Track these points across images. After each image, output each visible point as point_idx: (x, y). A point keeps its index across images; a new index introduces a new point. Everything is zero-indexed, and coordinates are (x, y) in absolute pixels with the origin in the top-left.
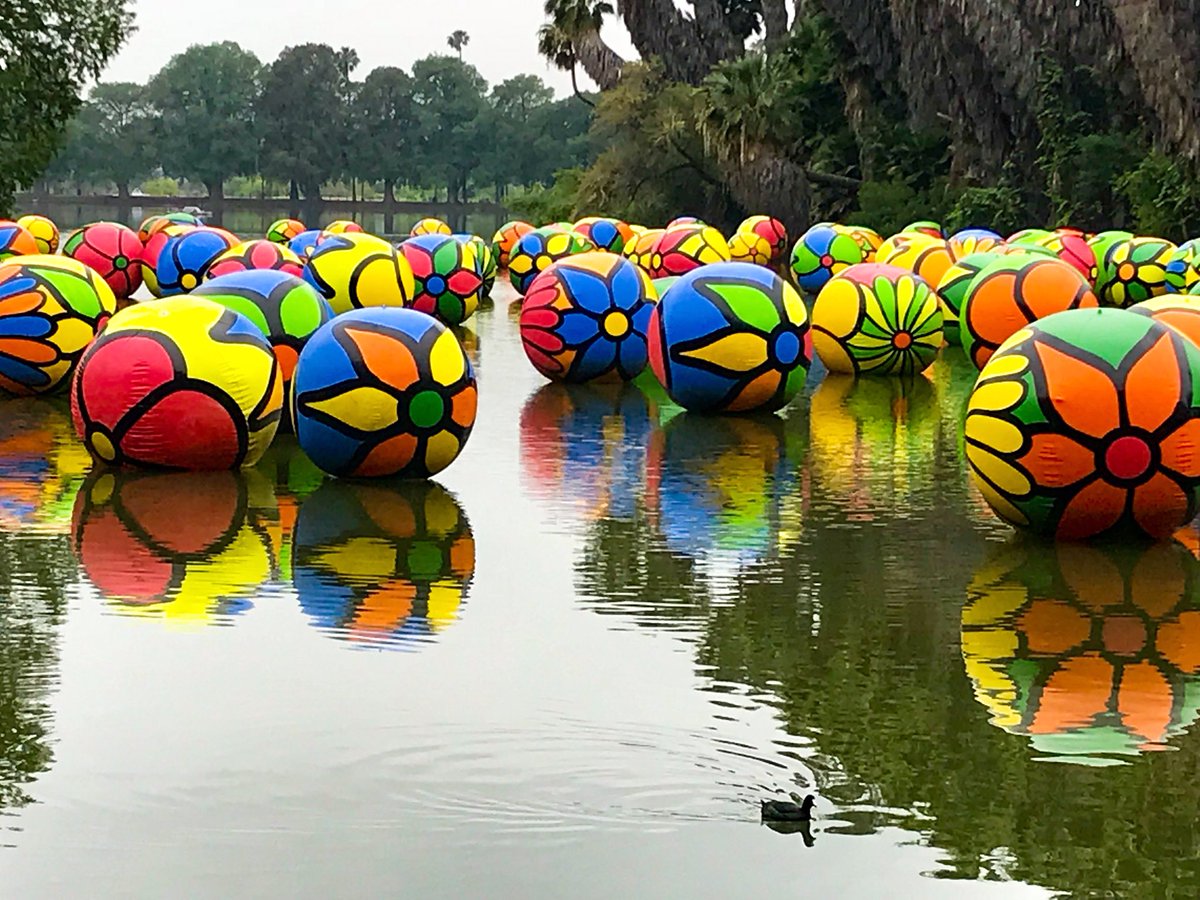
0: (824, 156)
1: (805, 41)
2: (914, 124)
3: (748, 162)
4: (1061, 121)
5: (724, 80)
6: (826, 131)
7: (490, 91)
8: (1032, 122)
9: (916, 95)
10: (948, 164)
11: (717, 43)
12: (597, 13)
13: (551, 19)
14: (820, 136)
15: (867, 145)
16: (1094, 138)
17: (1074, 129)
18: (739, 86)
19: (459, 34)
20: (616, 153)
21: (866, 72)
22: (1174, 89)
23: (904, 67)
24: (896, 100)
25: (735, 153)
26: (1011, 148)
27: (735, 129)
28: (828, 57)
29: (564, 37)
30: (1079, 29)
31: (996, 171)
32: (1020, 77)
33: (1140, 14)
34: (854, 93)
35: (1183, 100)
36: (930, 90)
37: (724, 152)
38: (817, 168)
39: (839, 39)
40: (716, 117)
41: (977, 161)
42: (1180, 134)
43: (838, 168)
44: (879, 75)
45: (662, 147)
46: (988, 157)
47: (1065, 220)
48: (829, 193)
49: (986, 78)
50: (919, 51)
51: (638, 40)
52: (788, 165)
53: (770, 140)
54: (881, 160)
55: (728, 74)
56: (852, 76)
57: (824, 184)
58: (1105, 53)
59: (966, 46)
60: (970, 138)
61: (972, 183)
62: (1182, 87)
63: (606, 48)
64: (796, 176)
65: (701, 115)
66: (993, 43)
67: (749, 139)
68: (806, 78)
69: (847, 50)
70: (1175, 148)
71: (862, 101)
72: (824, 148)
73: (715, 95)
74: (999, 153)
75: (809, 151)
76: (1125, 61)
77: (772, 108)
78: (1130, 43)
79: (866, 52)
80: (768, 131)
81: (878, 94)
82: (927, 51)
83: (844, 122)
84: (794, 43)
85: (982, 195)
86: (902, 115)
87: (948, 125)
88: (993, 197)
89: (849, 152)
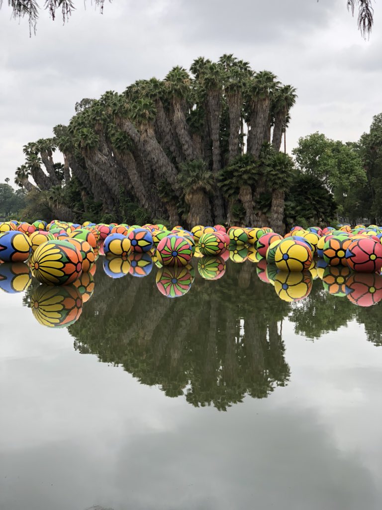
0: (77, 207)
1: (73, 182)
2: (95, 200)
3: (59, 208)
4: (124, 200)
5: (53, 190)
6: (77, 201)
7: (15, 192)
8: (119, 201)
9: (96, 194)
10: (102, 209)
11: (55, 182)
12: (27, 175)
13: (17, 176)
14: (76, 202)
15: (86, 205)
16: (131, 204)
17: (127, 201)
18: (56, 191)
19: (7, 179)
20: (31, 206)
21: (85, 189)
22: (142, 194)
23: (93, 188)
24: (92, 195)
25: (56, 206)
26: (114, 205)
27: (55, 201)
28: (77, 185)
29: (20, 180)
30: (123, 180)
31: (112, 210)
32: (115, 191)
33: (135, 177)
34: (83, 193)
35: (144, 196)
36: (98, 193)
37: (53, 206)
38: (75, 210)
39: (79, 181)
40: (51, 198)
41: (108, 208)
42: (144, 203)
43: (80, 210)
44: (88, 189)
45: (41, 205)
46: (110, 208)
47: (125, 221)
48: (78, 215)
49: (109, 190)
50: (96, 185)
51: (36, 181)
52: (68, 209)
53: (63, 203)
54: (88, 208)
55: (54, 189)
56: (82, 189)
57: (77, 213)
58: (128, 185)
59: (104, 183)
60: (106, 203)
61: (107, 213)
62: (144, 193)
63: (29, 183)
64: (69, 211)
65: (48, 198)
66: (109, 183)
67: (59, 203)
68: (73, 190)
69: (81, 184)
70: (143, 206)
71: (85, 195)
72: (77, 205)
73: (51, 193)
74: (112, 206)
75: (74, 206)
76: (133, 187)
77: (64, 196)
78: (133, 183)
79: (85, 185)
80: (63, 201)
81: (88, 194)
82: (97, 185)
83: (81, 199)
84: (71, 182)
85: (108, 216)
86: (93, 198)
87: (102, 200)
88: (110, 216)
89: (82, 206)
